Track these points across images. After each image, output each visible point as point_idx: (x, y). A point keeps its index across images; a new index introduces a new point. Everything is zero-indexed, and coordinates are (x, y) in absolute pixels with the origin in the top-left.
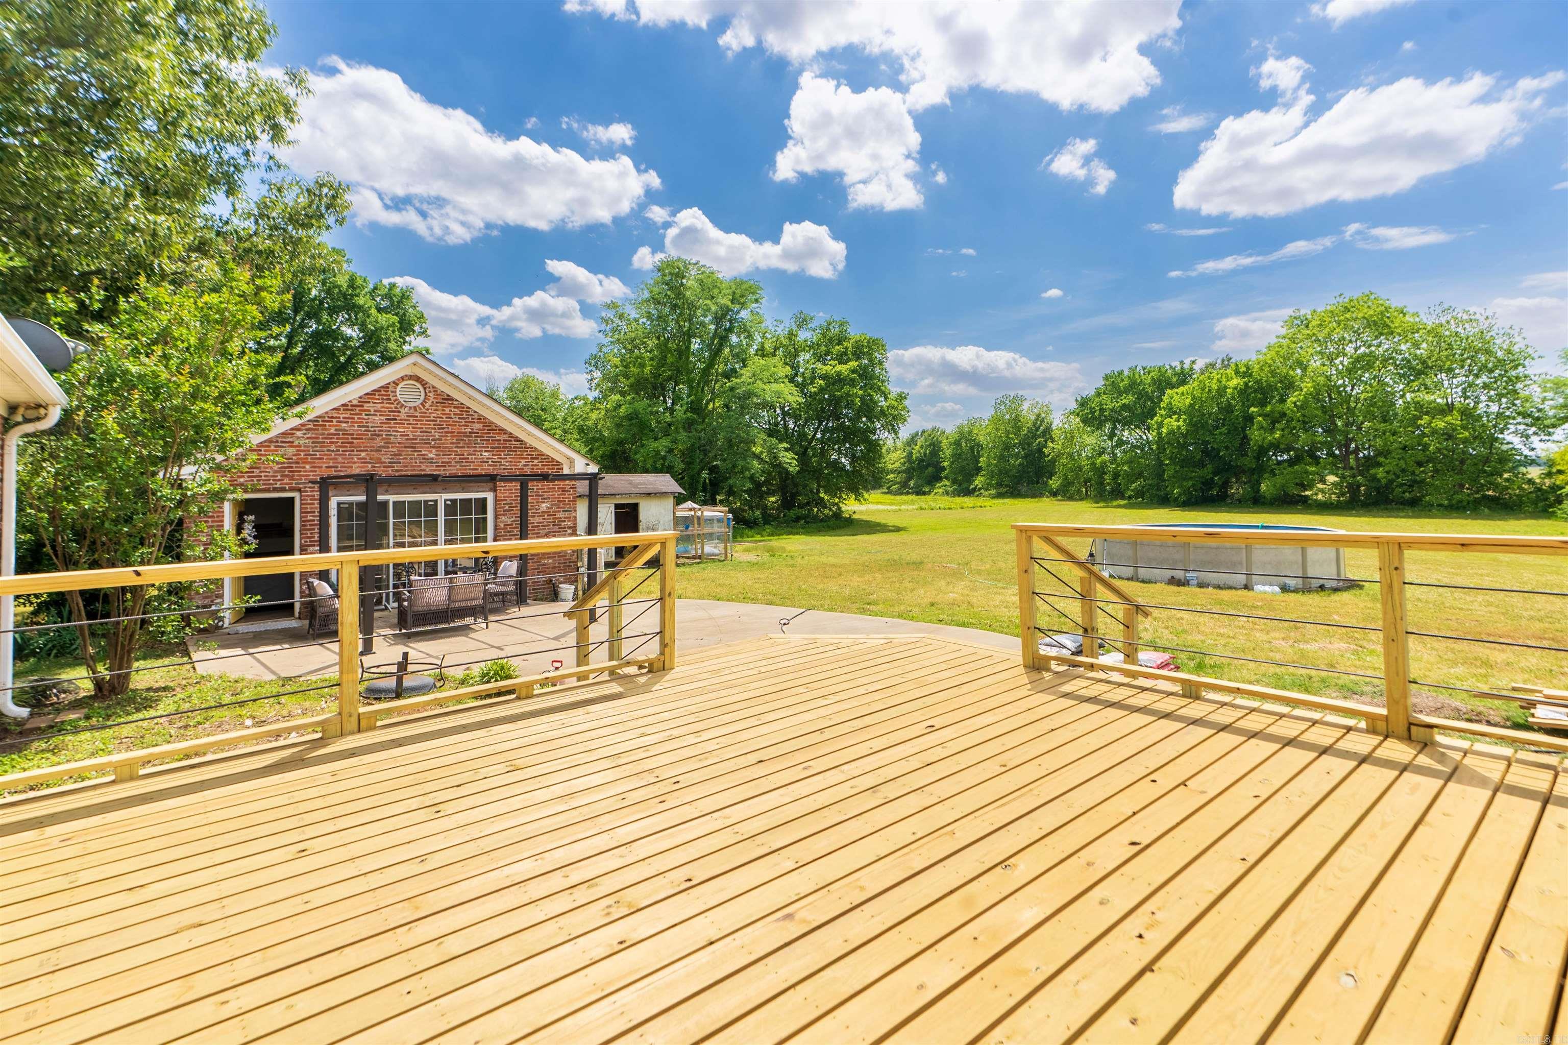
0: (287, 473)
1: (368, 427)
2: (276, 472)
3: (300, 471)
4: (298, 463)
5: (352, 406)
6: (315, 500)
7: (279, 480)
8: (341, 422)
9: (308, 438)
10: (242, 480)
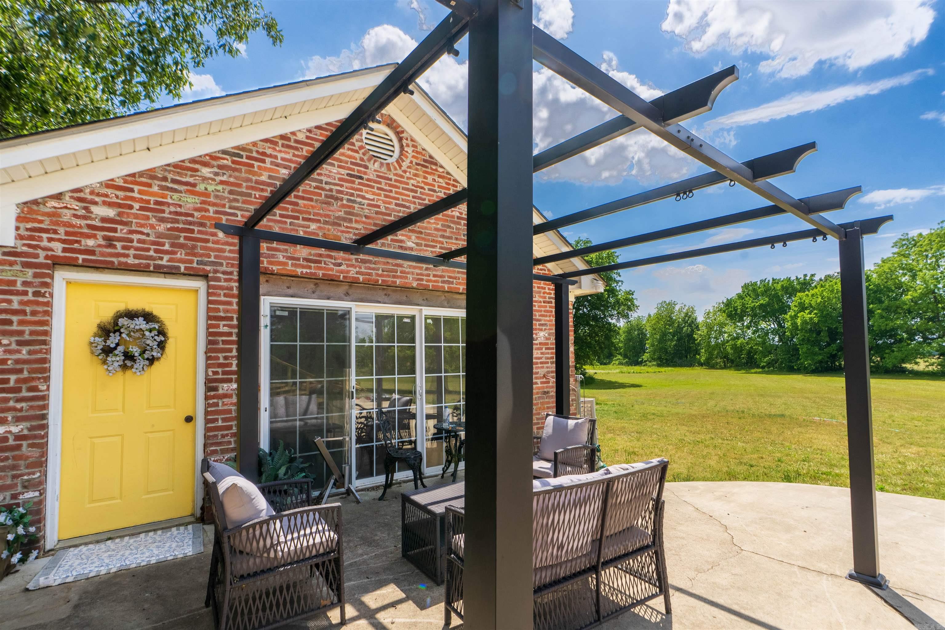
0: (182, 240)
1: (321, 181)
2: (160, 235)
3: (207, 241)
4: (202, 225)
5: (296, 141)
6: (233, 296)
7: (167, 252)
8: (278, 165)
9: (222, 183)
10: (91, 243)
